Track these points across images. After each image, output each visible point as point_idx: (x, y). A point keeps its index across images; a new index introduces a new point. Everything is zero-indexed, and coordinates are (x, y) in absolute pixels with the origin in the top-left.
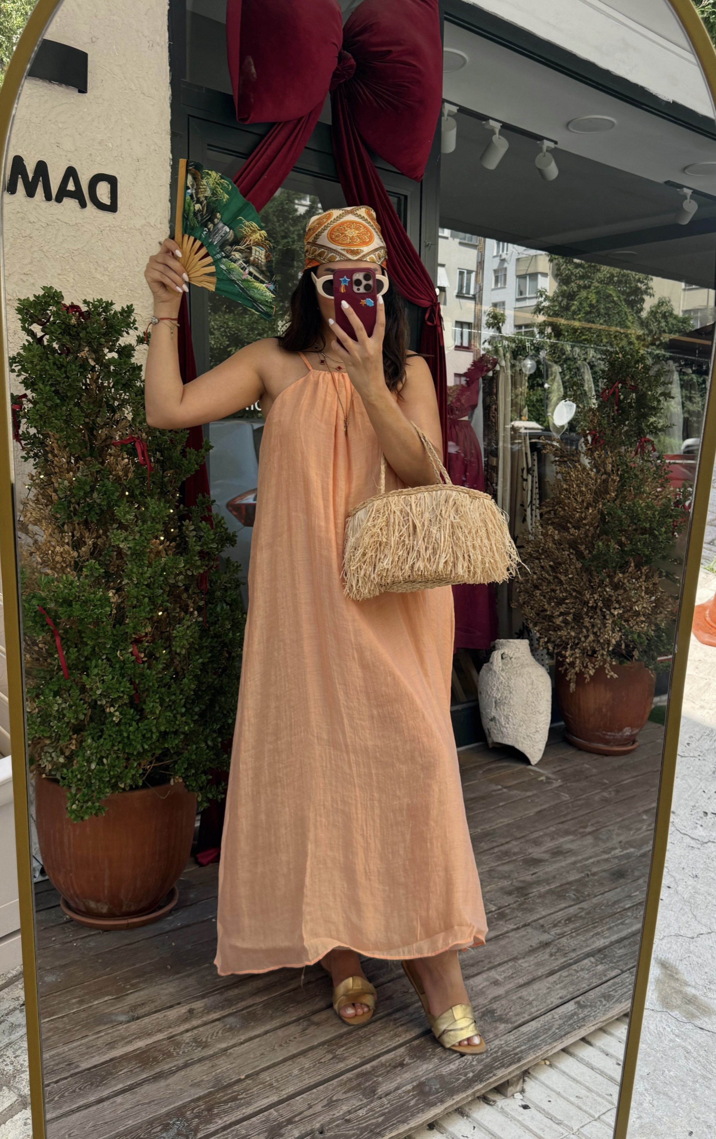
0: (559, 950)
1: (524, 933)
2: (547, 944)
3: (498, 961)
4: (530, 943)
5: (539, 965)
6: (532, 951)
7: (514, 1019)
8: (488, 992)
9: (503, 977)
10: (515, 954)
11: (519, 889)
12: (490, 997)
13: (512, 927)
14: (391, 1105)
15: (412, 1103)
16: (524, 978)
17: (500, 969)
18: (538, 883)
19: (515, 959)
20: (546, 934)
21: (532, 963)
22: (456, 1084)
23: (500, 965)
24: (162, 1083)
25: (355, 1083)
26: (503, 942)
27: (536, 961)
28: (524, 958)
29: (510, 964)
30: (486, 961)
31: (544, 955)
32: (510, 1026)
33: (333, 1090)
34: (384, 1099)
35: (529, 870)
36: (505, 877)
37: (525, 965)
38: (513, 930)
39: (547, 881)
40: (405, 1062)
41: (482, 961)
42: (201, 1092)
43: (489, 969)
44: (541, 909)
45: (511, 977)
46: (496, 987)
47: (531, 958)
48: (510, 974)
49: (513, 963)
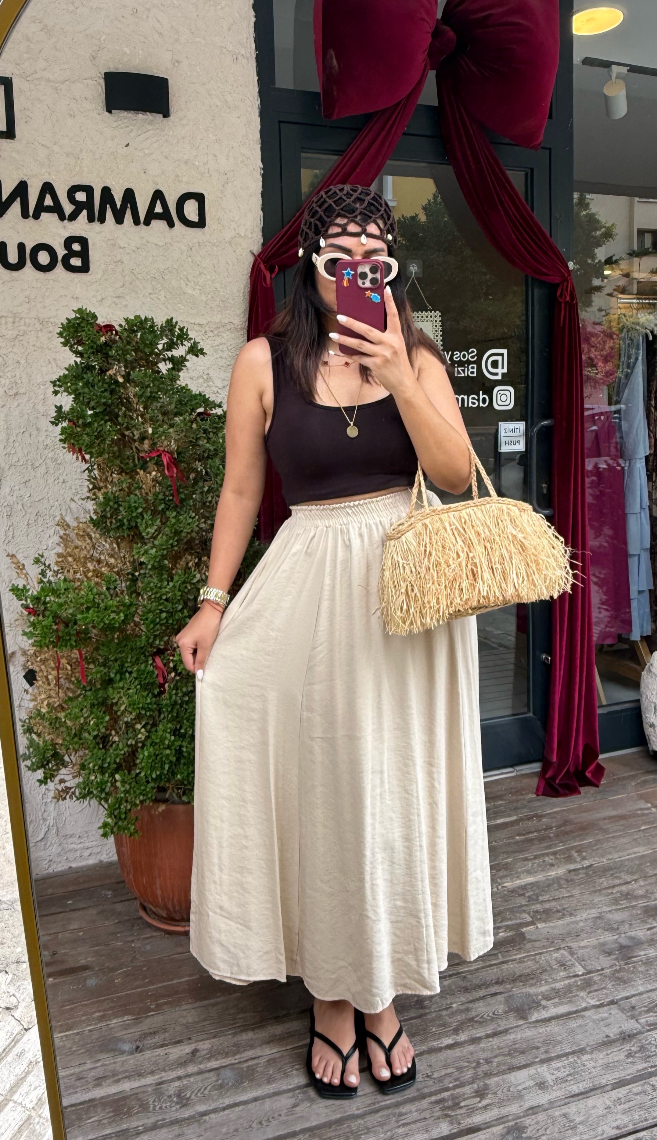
0: (642, 1048)
1: (606, 1015)
2: (629, 1037)
3: (557, 1050)
4: (607, 1031)
5: (607, 1067)
6: (608, 1043)
8: (526, 1098)
9: (554, 1077)
10: (583, 1044)
12: (527, 1105)
13: (593, 1002)
16: (580, 1085)
17: (555, 1064)
19: (582, 1051)
20: (633, 1021)
21: (600, 1062)
23: (558, 1057)
26: (574, 1024)
27: (605, 1061)
28: (591, 1053)
29: (571, 1059)
30: (542, 1050)
31: (617, 1054)
36: (612, 929)
37: (589, 1065)
38: (594, 1007)
41: (538, 1048)
43: (542, 1061)
44: (640, 982)
45: (563, 1080)
46: (539, 1092)
47: (601, 1055)
48: (565, 1074)
49: (576, 1058)
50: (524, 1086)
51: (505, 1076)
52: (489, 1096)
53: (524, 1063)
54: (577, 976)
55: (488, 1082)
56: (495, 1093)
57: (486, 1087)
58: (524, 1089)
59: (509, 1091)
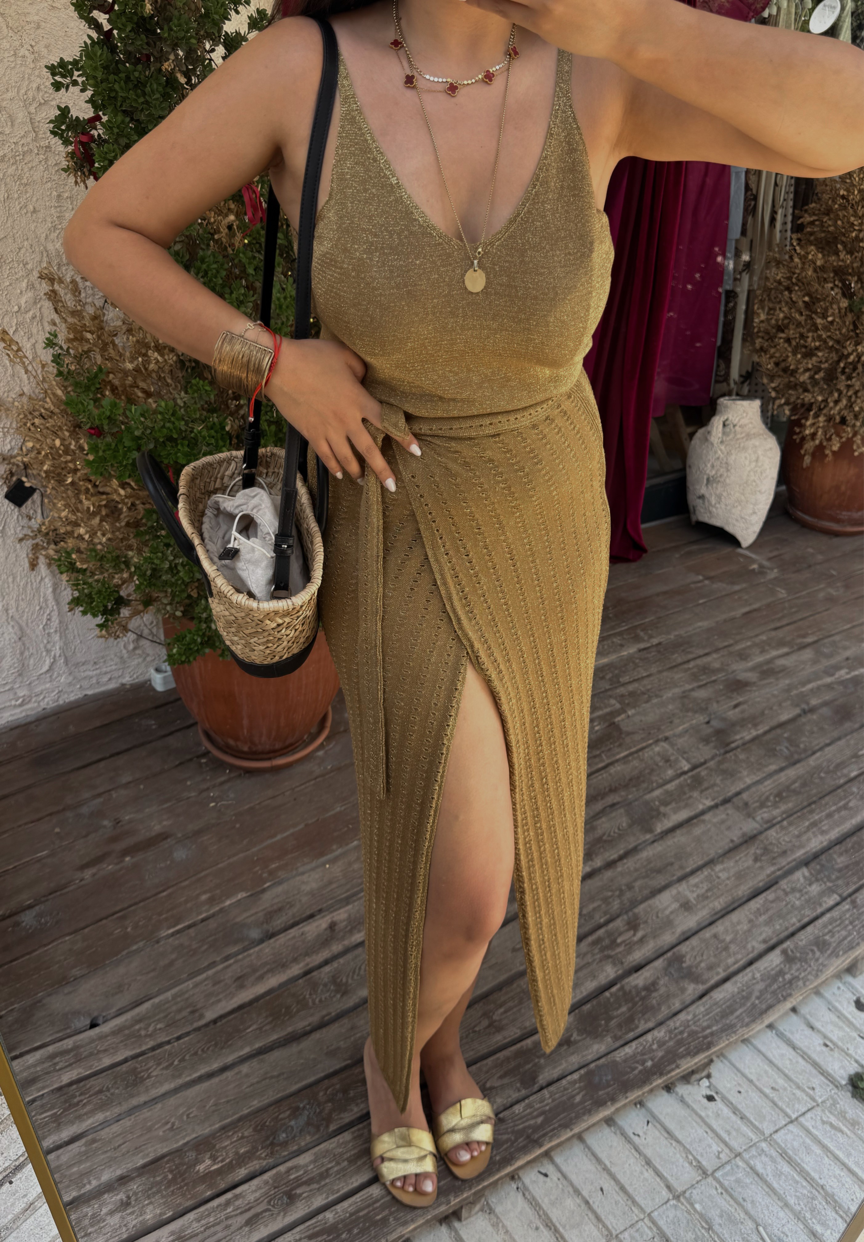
1: (723, 816)
2: (749, 839)
3: (691, 865)
4: (730, 835)
5: (741, 876)
6: (733, 849)
7: (705, 977)
9: (695, 895)
10: (712, 854)
11: (719, 733)
12: (679, 930)
13: (709, 803)
14: (553, 1101)
15: (578, 1099)
16: (721, 900)
17: (693, 880)
18: (743, 723)
19: (710, 863)
20: (750, 820)
21: (732, 872)
22: (631, 1076)
23: (693, 872)
24: (294, 1048)
25: (513, 1064)
26: (697, 831)
27: (737, 868)
28: (722, 862)
29: (706, 872)
30: (676, 866)
31: (745, 859)
32: (701, 988)
33: (487, 1072)
34: (545, 1092)
35: (731, 698)
36: (703, 710)
37: (723, 875)
38: (711, 808)
39: (753, 720)
40: (572, 1039)
41: (672, 864)
42: (337, 1065)
43: (681, 879)
44: (745, 773)
45: (704, 897)
46: (686, 914)
47: (731, 863)
48: (703, 891)
49: (709, 870)
50: (670, 910)
51: (650, 902)
52: (642, 926)
53: (663, 883)
54: (685, 773)
55: (636, 910)
56: (646, 922)
57: (636, 917)
58: (672, 913)
59: (657, 917)
